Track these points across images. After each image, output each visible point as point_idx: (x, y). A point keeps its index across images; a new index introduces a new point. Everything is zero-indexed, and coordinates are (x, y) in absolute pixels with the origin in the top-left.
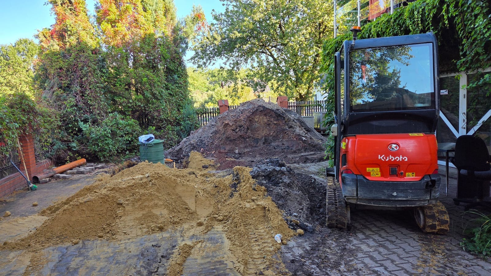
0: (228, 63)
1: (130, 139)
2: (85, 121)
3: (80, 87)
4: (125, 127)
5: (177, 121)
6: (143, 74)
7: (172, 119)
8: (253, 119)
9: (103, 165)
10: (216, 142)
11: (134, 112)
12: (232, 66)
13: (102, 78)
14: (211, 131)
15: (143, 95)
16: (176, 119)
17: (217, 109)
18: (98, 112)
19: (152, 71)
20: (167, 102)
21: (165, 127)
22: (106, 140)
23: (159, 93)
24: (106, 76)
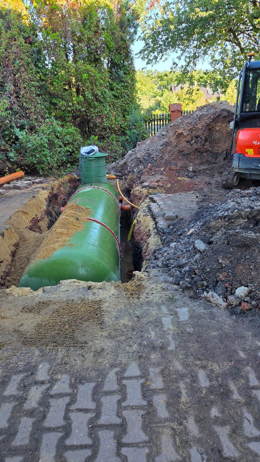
0: (183, 58)
1: (71, 150)
2: (22, 128)
3: (14, 86)
4: (65, 136)
5: (122, 129)
6: (83, 68)
7: (116, 127)
8: (213, 127)
9: (42, 179)
10: (166, 157)
11: (74, 118)
12: (188, 60)
13: (38, 75)
14: (161, 143)
15: (84, 96)
16: (121, 127)
17: (168, 115)
18: (35, 117)
19: (94, 66)
20: (111, 106)
21: (109, 136)
22: (44, 151)
23: (102, 94)
24: (42, 72)
